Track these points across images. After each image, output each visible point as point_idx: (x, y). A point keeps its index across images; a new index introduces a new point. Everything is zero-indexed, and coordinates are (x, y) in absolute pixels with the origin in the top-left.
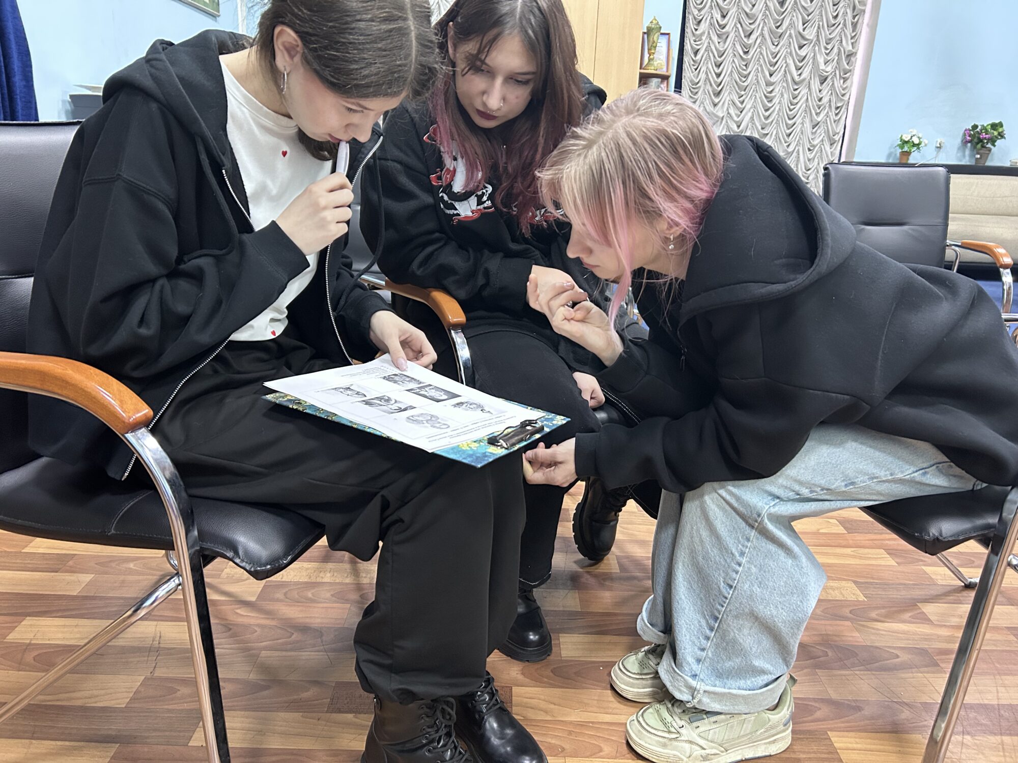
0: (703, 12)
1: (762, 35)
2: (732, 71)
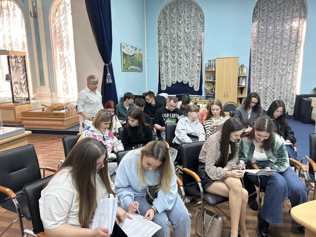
0: (255, 60)
1: (272, 64)
2: (264, 73)
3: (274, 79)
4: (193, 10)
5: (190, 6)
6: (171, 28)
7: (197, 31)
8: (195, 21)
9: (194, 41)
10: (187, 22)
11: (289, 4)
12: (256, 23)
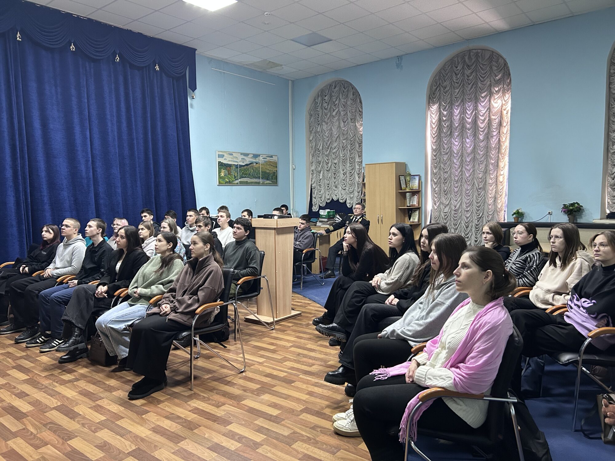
3: (466, 196)
4: (351, 96)
5: (347, 89)
6: (324, 123)
7: (356, 125)
8: (353, 111)
9: (352, 140)
10: (342, 113)
11: (483, 74)
12: (435, 107)
